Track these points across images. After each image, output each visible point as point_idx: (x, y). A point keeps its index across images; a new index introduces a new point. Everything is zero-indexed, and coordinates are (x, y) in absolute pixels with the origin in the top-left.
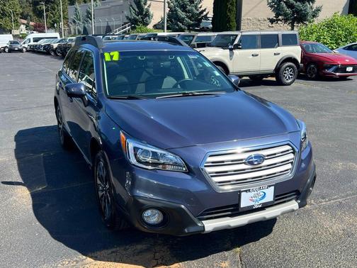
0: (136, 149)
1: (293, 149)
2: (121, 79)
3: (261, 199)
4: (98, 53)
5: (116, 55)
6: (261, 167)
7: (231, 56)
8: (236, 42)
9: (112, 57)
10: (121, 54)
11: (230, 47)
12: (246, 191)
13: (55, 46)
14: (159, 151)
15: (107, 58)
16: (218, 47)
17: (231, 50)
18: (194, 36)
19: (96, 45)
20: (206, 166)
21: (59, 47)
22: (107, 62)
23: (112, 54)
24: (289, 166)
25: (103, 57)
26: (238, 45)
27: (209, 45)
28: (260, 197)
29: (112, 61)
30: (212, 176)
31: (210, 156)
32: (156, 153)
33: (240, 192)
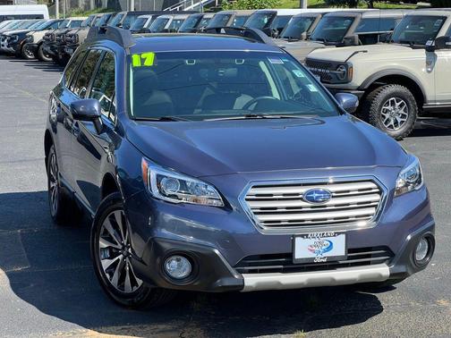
0: (159, 178)
1: (379, 188)
2: (161, 97)
3: (325, 251)
4: (122, 54)
5: (149, 58)
6: (325, 206)
7: (430, 62)
8: (442, 33)
9: (143, 60)
10: (158, 56)
11: (429, 43)
12: (302, 236)
13: (38, 37)
14: (189, 180)
15: (136, 61)
16: (402, 42)
17: (430, 50)
18: (353, 19)
19: (121, 43)
20: (247, 200)
21: (48, 40)
22: (135, 69)
23: (143, 56)
24: (372, 211)
25: (130, 60)
26: (445, 39)
27: (386, 40)
28: (324, 247)
29: (143, 68)
30: (255, 213)
31: (254, 187)
32: (185, 182)
33: (294, 236)
